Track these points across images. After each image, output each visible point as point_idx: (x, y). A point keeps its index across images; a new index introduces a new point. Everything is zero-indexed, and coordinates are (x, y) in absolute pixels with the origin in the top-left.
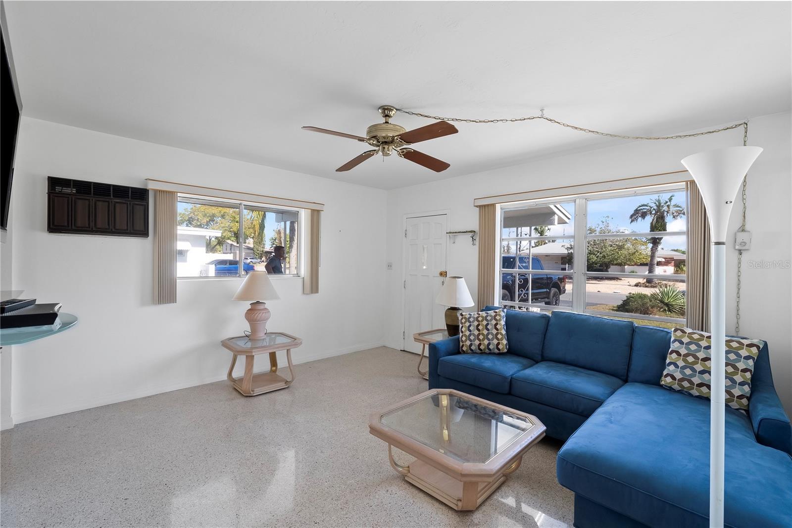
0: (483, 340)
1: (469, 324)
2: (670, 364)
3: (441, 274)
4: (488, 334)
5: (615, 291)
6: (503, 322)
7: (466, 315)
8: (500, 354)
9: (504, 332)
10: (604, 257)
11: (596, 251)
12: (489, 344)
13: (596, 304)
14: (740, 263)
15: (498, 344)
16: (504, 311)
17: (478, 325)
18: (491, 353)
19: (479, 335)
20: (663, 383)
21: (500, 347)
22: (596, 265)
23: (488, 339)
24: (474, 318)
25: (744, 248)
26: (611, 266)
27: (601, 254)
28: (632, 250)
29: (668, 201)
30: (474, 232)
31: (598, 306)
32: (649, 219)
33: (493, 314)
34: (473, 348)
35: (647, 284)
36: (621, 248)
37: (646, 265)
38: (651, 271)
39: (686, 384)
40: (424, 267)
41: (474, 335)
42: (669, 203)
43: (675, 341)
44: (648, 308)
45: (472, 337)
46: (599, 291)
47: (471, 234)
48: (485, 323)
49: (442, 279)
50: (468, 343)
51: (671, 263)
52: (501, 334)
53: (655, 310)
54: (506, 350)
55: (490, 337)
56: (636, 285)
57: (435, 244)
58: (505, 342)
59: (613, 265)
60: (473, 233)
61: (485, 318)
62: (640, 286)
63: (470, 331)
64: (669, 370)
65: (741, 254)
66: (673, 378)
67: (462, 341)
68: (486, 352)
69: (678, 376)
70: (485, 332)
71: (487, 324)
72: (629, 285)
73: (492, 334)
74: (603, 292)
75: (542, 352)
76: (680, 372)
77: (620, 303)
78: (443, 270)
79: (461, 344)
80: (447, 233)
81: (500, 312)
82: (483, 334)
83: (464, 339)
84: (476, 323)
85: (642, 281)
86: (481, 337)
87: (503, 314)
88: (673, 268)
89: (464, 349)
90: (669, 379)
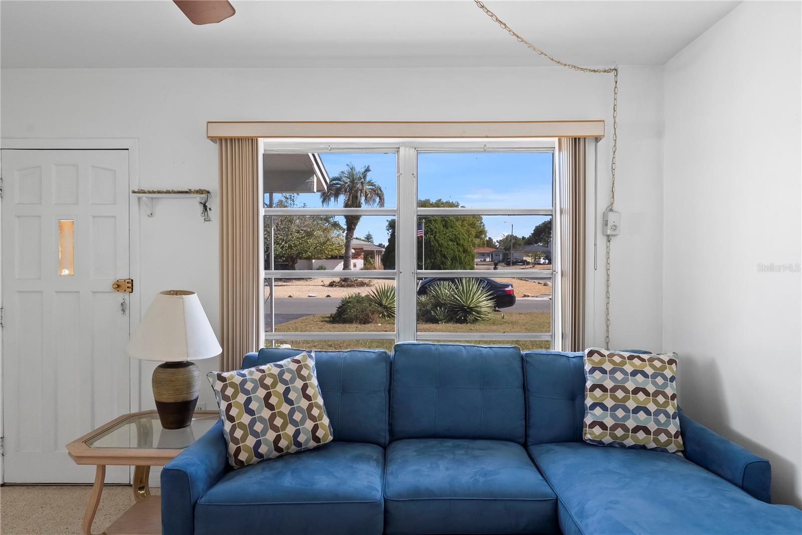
0: (284, 426)
1: (245, 397)
2: (593, 406)
3: (118, 286)
4: (292, 412)
5: (310, 295)
6: (314, 381)
7: (232, 377)
8: (320, 449)
9: (320, 401)
10: (290, 247)
11: (281, 239)
12: (297, 433)
13: (302, 316)
14: (608, 253)
15: (316, 428)
16: (310, 357)
17: (268, 396)
18: (302, 452)
19: (272, 418)
20: (588, 436)
21: (320, 433)
22: (281, 259)
23: (295, 423)
24: (253, 381)
25: (614, 233)
26: (299, 261)
27: (286, 243)
28: (322, 240)
29: (362, 177)
30: (208, 192)
31: (304, 318)
32: (342, 198)
33: (294, 367)
34: (263, 449)
35: (343, 283)
36: (309, 234)
37: (341, 257)
38: (346, 267)
39: (619, 432)
40: (66, 272)
41: (262, 420)
42: (363, 180)
43: (593, 370)
44: (368, 316)
45: (258, 427)
46: (290, 296)
47: (199, 198)
48: (281, 388)
49: (120, 296)
50: (251, 441)
51: (361, 254)
52: (318, 407)
53: (376, 316)
54: (331, 438)
55: (297, 416)
56: (332, 285)
57: (94, 217)
58: (326, 421)
59: (301, 258)
60: (204, 196)
61: (280, 378)
62: (336, 286)
63: (251, 412)
64: (594, 415)
65: (609, 241)
66: (603, 426)
67: (235, 441)
68: (290, 451)
69: (609, 422)
70: (286, 408)
71: (287, 391)
72: (322, 286)
73: (300, 410)
74: (295, 297)
75: (390, 425)
76: (611, 416)
77: (334, 311)
78: (123, 275)
79: (232, 447)
80: (134, 192)
81: (305, 359)
82: (281, 415)
83: (238, 434)
84: (261, 393)
85: (337, 279)
86: (278, 422)
87: (311, 363)
88: (363, 260)
89: (243, 457)
90: (597, 430)
